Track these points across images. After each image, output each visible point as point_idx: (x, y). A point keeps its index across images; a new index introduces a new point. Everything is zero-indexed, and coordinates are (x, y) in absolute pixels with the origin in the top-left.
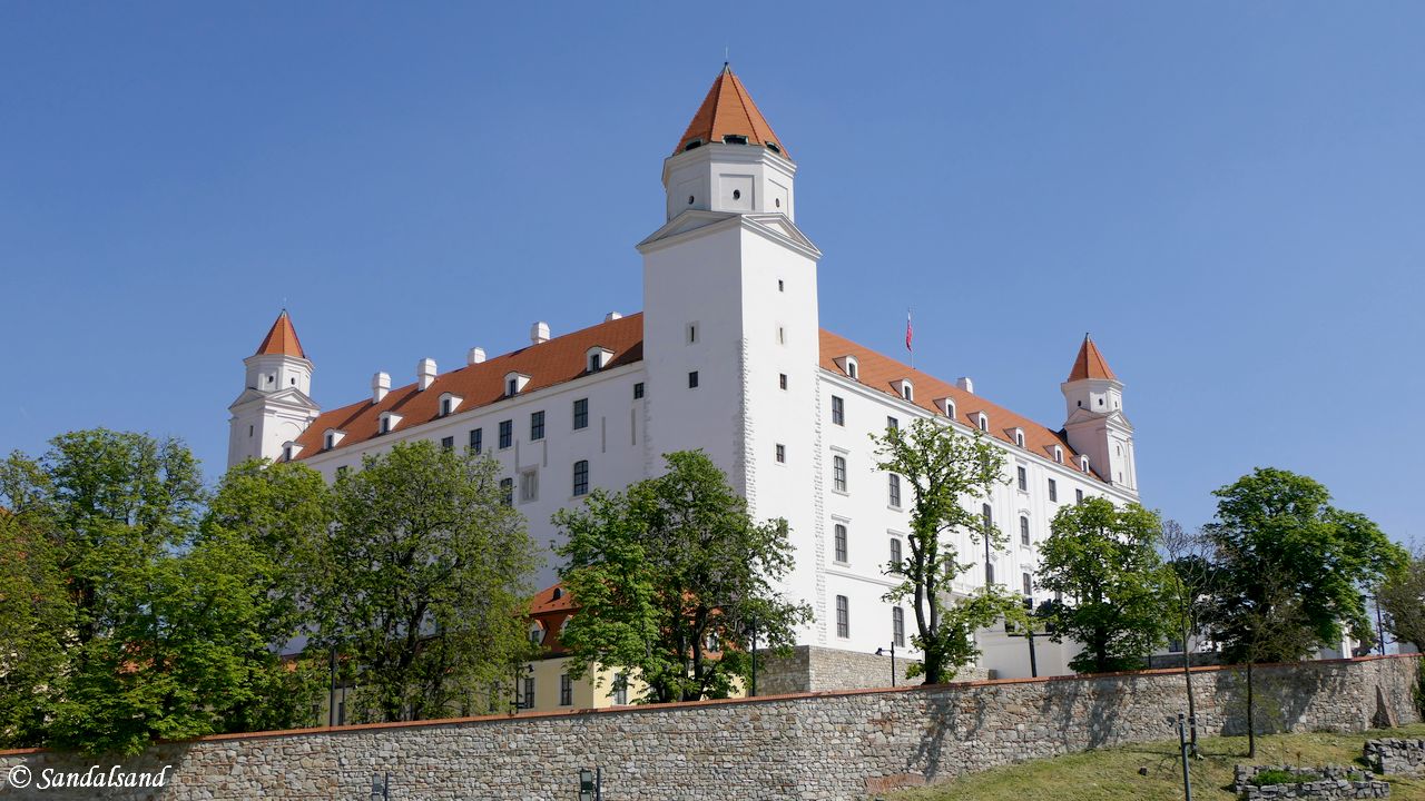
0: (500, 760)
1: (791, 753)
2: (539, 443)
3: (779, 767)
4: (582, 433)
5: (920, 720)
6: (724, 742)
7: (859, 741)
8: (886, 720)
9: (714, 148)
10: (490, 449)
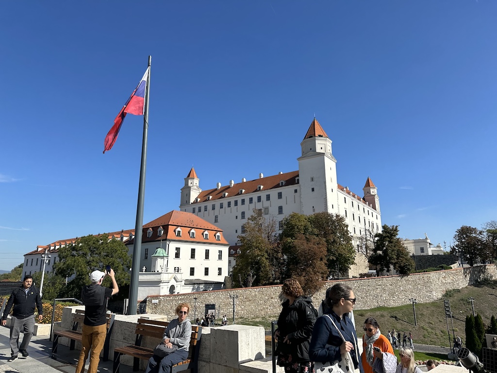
3: (429, 288)
4: (280, 200)
5: (450, 277)
9: (316, 138)
10: (255, 202)
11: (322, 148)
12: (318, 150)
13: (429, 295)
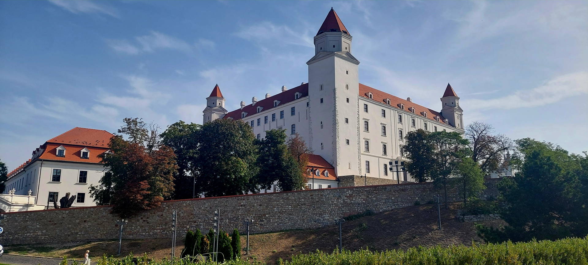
0: (238, 208)
2: (282, 120)
3: (318, 209)
4: (293, 116)
5: (361, 196)
6: (302, 202)
7: (343, 202)
8: (351, 196)
9: (327, 33)
10: (270, 122)
11: (334, 46)
12: (330, 49)
13: (317, 218)
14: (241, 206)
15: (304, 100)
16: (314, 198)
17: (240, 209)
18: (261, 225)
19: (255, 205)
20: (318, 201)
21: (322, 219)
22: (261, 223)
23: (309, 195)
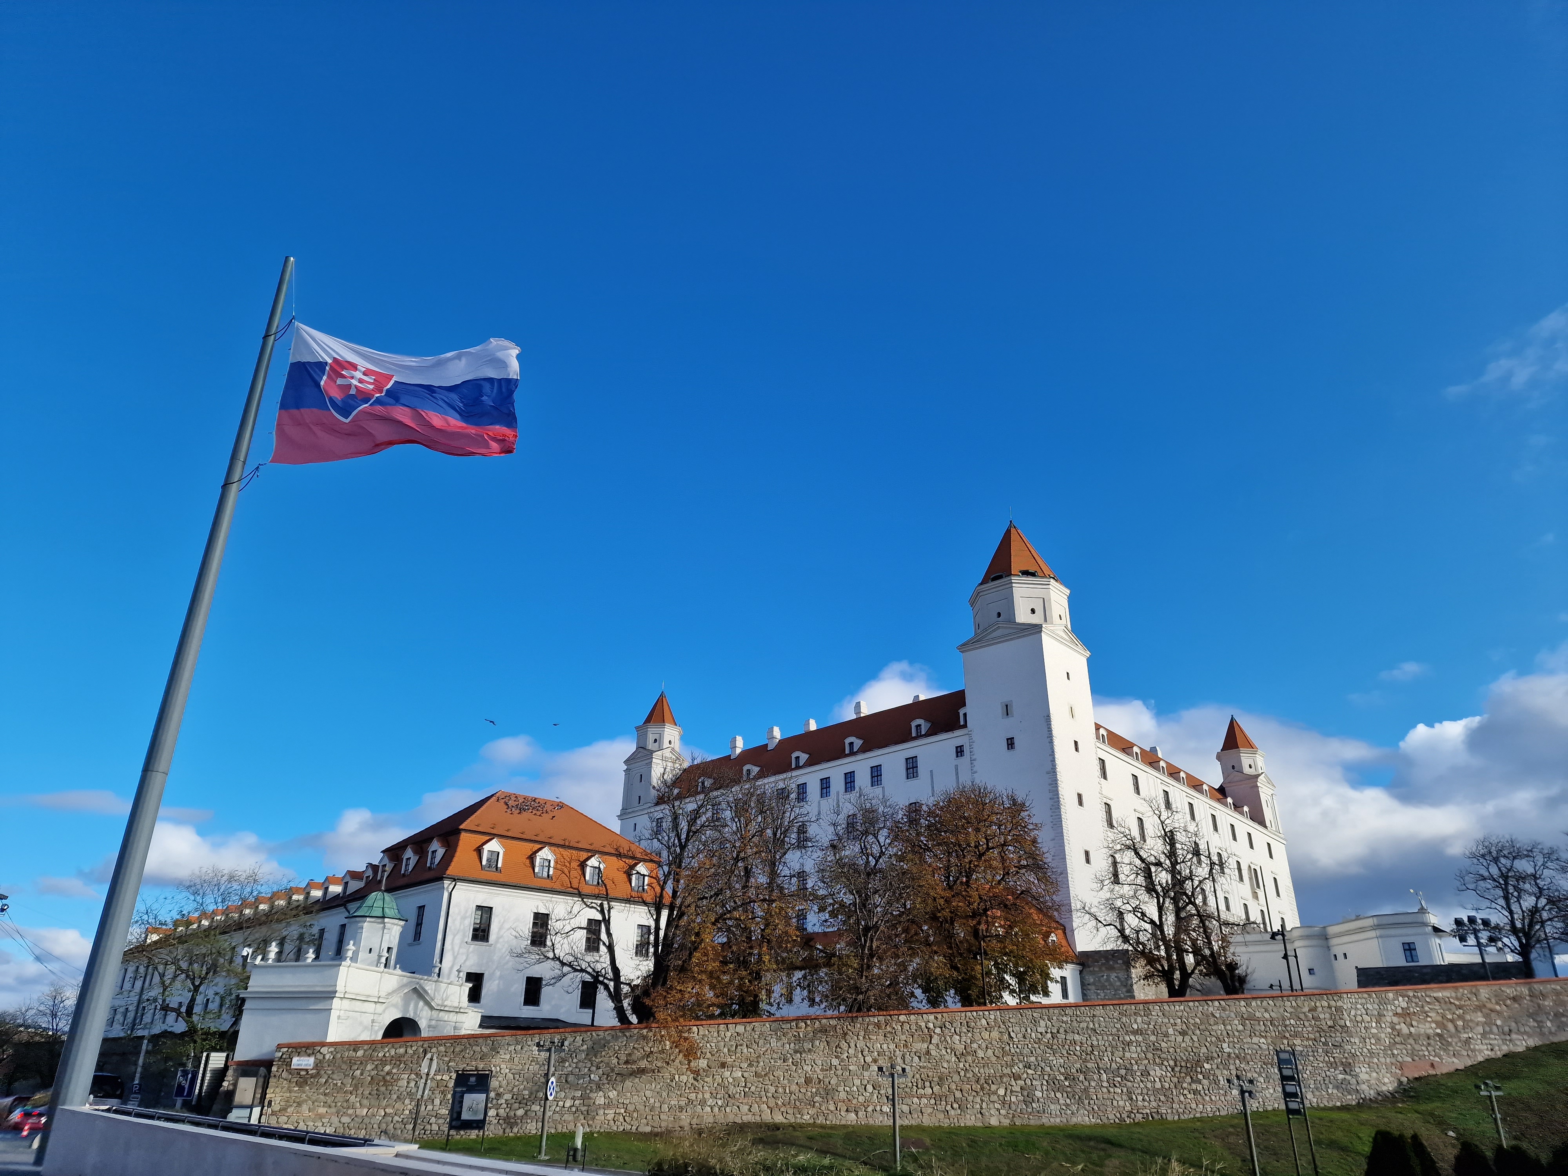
0: (1127, 1038)
1: (1345, 1040)
2: (878, 788)
3: (1338, 1051)
4: (913, 782)
7: (1390, 1031)
9: (1014, 579)
10: (838, 793)
11: (1033, 611)
12: (1022, 616)
13: (1341, 1077)
14: (1136, 1032)
15: (947, 742)
16: (1322, 1016)
17: (1129, 1044)
18: (1195, 1092)
19: (1171, 1031)
20: (1333, 1027)
21: (1353, 1081)
22: (1194, 1086)
23: (1306, 1009)
